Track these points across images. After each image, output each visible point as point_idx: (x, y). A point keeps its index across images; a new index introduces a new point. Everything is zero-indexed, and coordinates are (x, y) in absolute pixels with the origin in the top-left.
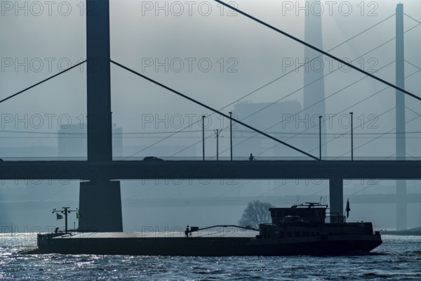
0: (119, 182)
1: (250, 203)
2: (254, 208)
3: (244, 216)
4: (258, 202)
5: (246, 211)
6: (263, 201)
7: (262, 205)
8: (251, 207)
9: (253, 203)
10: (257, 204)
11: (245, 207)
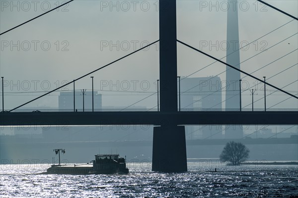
0: (184, 127)
1: (228, 143)
2: (230, 146)
3: (224, 152)
4: (233, 142)
5: (225, 148)
6: (237, 142)
7: (236, 144)
8: (228, 145)
9: (229, 143)
10: (232, 144)
11: (224, 146)
